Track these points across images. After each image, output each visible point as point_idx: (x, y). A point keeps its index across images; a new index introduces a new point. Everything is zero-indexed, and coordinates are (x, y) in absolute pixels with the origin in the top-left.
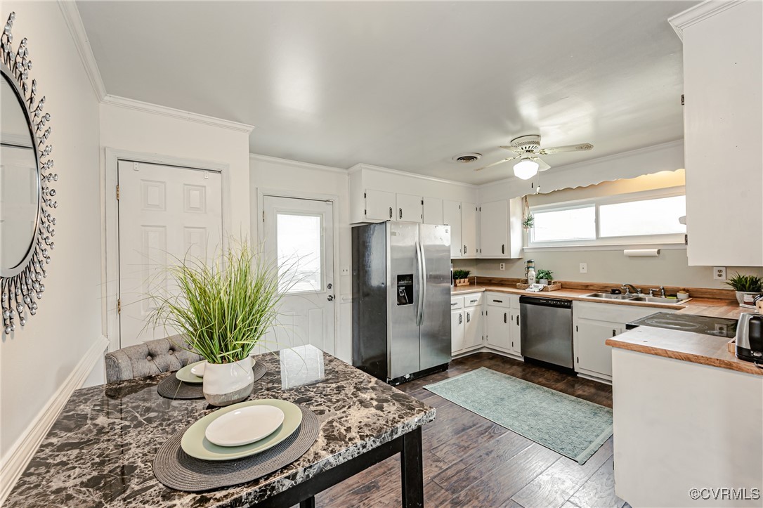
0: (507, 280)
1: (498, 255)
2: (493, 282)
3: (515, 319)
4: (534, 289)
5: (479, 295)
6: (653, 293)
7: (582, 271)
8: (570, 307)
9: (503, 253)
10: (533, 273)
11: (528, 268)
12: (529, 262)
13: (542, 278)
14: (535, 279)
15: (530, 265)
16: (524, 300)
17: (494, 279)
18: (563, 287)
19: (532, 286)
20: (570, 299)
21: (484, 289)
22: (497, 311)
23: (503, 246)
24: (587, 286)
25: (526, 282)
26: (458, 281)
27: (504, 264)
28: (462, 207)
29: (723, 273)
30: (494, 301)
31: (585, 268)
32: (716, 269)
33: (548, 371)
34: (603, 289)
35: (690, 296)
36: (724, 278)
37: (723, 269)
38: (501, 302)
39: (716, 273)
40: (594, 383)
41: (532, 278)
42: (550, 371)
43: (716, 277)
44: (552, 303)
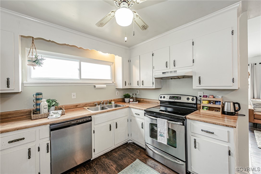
4: (54, 116)
7: (73, 97)
9: (7, 86)
11: (37, 99)
12: (38, 94)
13: (53, 106)
14: (47, 107)
15: (39, 97)
18: (69, 108)
19: (52, 114)
20: (90, 115)
24: (77, 106)
25: (37, 111)
29: (118, 93)
30: (9, 142)
31: (75, 95)
32: (117, 92)
33: (76, 172)
34: (85, 105)
35: (115, 102)
36: (118, 95)
37: (118, 92)
38: (24, 139)
39: (117, 93)
40: (102, 157)
41: (45, 107)
42: (78, 170)
43: (117, 95)
44: (81, 122)
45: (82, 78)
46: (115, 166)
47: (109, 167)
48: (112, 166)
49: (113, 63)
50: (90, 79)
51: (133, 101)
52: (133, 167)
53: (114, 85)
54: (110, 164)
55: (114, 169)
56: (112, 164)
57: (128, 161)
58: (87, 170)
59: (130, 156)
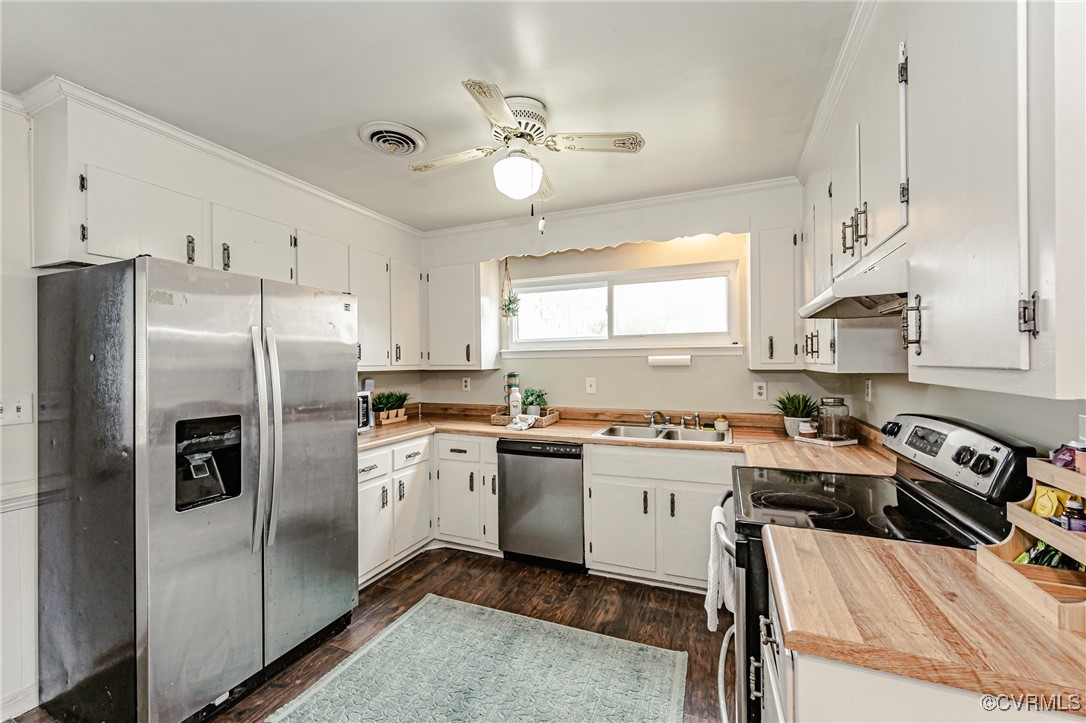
0: (475, 408)
1: (461, 364)
2: (450, 411)
3: (489, 482)
4: (520, 426)
5: (425, 441)
6: (685, 423)
7: (589, 390)
8: (578, 456)
9: (468, 359)
10: (517, 396)
11: (510, 386)
12: (511, 376)
13: (531, 404)
14: (520, 406)
15: (513, 381)
16: (505, 446)
17: (451, 406)
18: (563, 418)
19: (518, 420)
20: (580, 442)
21: (433, 429)
22: (458, 469)
23: (468, 347)
24: (597, 415)
25: (506, 411)
26: (383, 415)
27: (469, 380)
28: (393, 267)
29: (764, 391)
30: (452, 451)
31: (594, 386)
32: (756, 385)
33: (544, 572)
34: (618, 418)
35: (729, 426)
36: (764, 397)
37: (764, 384)
38: (465, 452)
39: (756, 391)
40: (616, 584)
41: (515, 404)
42: (548, 572)
43: (756, 396)
44: (551, 451)
45: (616, 333)
46: (610, 617)
47: (597, 609)
48: (607, 612)
49: (737, 262)
50: (641, 336)
51: (814, 436)
52: (641, 652)
53: (741, 353)
54: (608, 607)
55: (599, 620)
56: (613, 609)
57: (656, 637)
58: (560, 582)
59: (682, 632)
